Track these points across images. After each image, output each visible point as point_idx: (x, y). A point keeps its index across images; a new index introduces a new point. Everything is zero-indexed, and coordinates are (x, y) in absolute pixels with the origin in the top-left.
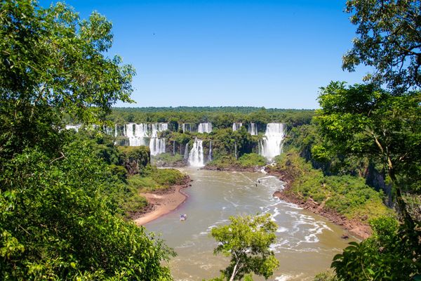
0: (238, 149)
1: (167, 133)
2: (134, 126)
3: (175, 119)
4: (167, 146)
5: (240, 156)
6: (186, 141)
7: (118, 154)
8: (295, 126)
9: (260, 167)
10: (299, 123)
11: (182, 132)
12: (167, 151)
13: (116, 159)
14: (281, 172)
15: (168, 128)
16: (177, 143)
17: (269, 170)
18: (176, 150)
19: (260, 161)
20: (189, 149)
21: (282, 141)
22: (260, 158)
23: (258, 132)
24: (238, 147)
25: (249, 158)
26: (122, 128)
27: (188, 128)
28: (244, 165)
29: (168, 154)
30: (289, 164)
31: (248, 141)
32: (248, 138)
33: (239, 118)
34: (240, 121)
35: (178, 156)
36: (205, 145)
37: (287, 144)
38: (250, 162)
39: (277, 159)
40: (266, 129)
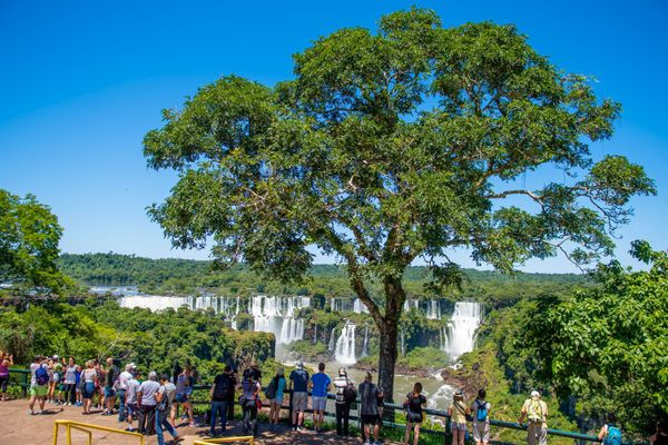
0: (406, 341)
1: (308, 311)
2: (263, 300)
3: (321, 291)
4: (305, 331)
5: (408, 350)
6: (333, 325)
7: (224, 345)
8: (497, 308)
9: (436, 370)
10: (504, 303)
11: (329, 311)
12: (305, 338)
13: (220, 354)
14: (463, 380)
15: (311, 304)
16: (320, 328)
17: (447, 375)
18: (319, 336)
19: (438, 360)
20: (336, 337)
21: (476, 331)
22: (438, 356)
23: (442, 314)
24: (406, 337)
25: (423, 355)
26: (246, 302)
27: (340, 305)
28: (412, 365)
29: (307, 343)
30: (476, 367)
31: (421, 329)
32: (422, 325)
33: (415, 292)
34: (416, 297)
35: (320, 346)
36: (358, 332)
37: (482, 335)
38: (422, 361)
39: (464, 358)
40: (453, 310)
